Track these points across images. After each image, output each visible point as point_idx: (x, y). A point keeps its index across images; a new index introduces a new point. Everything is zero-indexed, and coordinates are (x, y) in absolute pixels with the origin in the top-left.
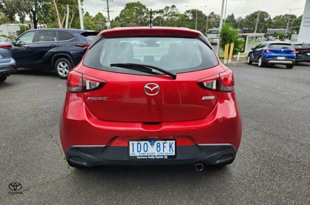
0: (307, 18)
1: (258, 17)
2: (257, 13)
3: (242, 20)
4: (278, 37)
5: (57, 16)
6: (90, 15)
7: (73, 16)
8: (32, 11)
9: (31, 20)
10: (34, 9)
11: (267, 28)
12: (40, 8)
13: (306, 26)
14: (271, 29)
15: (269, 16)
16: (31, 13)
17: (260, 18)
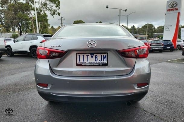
0: (167, 26)
1: (147, 27)
2: (147, 25)
3: (140, 29)
4: (160, 38)
5: (33, 28)
6: (54, 28)
7: (42, 28)
8: (19, 26)
9: (18, 31)
10: (20, 25)
11: (153, 33)
12: (24, 24)
13: (167, 30)
14: (156, 34)
15: (154, 26)
16: (19, 27)
17: (148, 27)
